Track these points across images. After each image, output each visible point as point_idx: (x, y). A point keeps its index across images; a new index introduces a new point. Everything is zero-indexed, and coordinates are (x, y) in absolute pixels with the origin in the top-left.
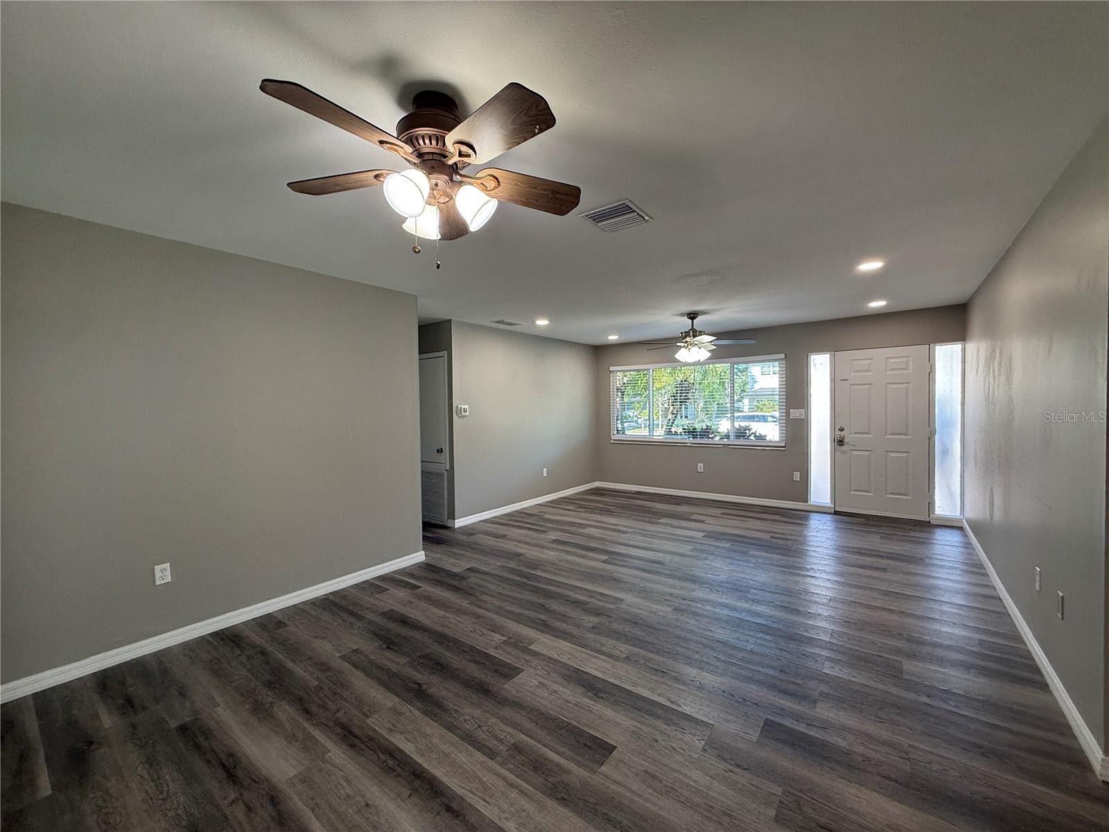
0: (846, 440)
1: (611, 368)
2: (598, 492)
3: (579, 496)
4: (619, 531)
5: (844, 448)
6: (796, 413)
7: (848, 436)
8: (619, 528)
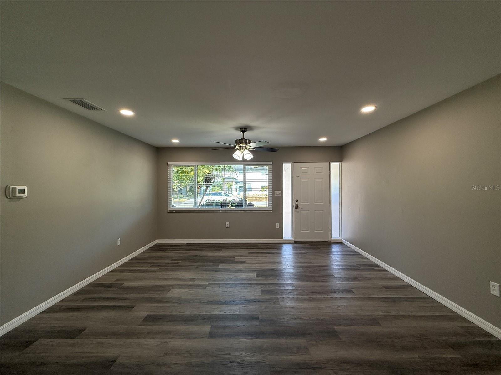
0: (299, 206)
1: (169, 163)
2: (159, 248)
3: (147, 255)
4: (198, 286)
5: (298, 210)
6: (277, 193)
7: (300, 204)
8: (196, 283)
